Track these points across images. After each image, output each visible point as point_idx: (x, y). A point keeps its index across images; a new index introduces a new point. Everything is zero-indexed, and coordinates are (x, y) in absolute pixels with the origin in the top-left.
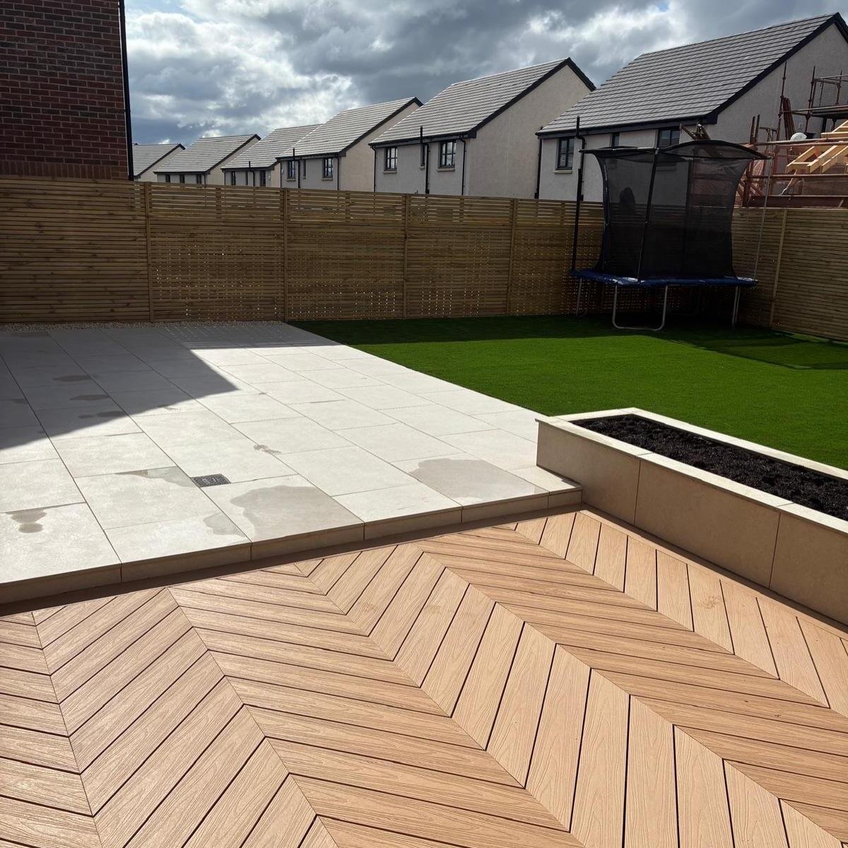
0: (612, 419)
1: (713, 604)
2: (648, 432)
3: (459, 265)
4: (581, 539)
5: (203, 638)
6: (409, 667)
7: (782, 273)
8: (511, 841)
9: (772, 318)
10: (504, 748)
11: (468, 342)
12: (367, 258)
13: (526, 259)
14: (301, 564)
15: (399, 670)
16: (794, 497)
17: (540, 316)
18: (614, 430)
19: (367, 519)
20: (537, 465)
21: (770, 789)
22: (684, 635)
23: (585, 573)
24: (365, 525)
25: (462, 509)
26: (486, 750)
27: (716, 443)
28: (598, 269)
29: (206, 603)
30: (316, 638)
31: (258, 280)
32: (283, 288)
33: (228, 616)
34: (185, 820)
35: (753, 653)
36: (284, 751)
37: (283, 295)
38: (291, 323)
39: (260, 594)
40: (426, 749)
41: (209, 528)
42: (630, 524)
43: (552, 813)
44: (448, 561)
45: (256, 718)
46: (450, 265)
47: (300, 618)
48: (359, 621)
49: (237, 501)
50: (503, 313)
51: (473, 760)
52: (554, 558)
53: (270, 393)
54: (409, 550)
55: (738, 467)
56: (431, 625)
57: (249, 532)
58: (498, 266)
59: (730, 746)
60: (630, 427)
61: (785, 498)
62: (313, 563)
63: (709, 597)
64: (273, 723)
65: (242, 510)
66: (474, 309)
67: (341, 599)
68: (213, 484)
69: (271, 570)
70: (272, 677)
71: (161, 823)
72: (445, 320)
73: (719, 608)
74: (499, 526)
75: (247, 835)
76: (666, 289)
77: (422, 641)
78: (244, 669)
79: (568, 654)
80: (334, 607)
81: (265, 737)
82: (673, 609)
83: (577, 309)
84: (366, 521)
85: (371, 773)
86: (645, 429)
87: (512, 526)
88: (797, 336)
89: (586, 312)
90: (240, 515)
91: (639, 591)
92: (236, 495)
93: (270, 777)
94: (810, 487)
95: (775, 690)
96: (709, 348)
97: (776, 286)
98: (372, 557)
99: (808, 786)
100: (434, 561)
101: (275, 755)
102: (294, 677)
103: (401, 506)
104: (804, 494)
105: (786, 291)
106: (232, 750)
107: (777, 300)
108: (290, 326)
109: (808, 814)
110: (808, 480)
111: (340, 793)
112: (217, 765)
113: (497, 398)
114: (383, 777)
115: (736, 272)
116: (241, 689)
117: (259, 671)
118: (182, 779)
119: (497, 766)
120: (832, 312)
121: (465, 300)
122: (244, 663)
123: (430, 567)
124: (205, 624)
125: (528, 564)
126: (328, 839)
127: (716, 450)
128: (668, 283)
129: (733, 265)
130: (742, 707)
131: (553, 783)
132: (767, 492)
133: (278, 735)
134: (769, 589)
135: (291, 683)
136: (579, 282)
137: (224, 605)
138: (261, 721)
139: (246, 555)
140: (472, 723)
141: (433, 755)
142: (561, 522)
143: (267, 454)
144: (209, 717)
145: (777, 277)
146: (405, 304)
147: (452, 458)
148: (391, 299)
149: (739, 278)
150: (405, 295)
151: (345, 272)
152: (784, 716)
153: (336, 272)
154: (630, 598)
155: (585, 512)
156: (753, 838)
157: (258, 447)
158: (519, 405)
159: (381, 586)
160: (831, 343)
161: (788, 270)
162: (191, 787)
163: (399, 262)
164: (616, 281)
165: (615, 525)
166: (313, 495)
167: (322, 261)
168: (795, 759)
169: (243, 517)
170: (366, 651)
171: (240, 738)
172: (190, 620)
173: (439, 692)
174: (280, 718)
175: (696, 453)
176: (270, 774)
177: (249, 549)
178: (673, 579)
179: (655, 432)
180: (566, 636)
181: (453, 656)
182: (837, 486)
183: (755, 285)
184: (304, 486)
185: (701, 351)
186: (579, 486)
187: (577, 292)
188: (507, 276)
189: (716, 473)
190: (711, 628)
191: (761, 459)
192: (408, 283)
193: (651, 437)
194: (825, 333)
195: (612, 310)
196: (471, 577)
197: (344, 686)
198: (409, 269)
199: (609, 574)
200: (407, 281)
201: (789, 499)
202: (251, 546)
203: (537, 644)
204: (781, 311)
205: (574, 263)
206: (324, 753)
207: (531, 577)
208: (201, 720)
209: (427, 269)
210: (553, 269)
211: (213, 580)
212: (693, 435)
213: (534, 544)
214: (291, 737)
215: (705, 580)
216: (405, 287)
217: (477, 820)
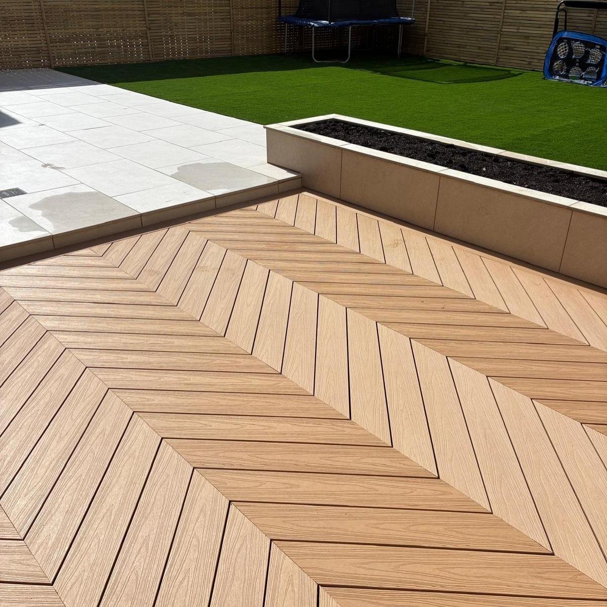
0: (319, 123)
1: (397, 244)
2: (346, 130)
3: (190, 14)
4: (304, 211)
5: (25, 307)
6: (190, 308)
7: (431, 13)
8: (275, 407)
9: (425, 48)
10: (264, 351)
11: (205, 77)
12: (113, 9)
13: (243, 8)
14: (95, 248)
15: (182, 311)
16: (449, 165)
17: (258, 56)
18: (321, 130)
19: (142, 210)
20: (268, 163)
21: (440, 351)
22: (379, 266)
23: (309, 234)
24: (141, 215)
25: (215, 198)
26: (251, 354)
27: (393, 134)
28: (298, 15)
29: (22, 282)
30: (116, 297)
31: (22, 33)
32: (45, 38)
33: (43, 289)
34: (33, 429)
35: (425, 271)
36: (102, 375)
37: (46, 45)
38: (57, 69)
39: (66, 272)
40: (209, 359)
41: (15, 228)
42: (338, 199)
43: (300, 386)
44: (209, 236)
45: (77, 356)
46: (183, 14)
47: (100, 285)
48: (147, 281)
49: (34, 206)
50: (230, 54)
51: (243, 362)
52: (286, 226)
53: (48, 124)
54: (178, 231)
55: (410, 149)
56: (202, 279)
57: (49, 228)
58: (222, 14)
59: (415, 330)
60: (333, 127)
61: (443, 166)
62: (105, 246)
63: (395, 240)
64: (91, 357)
65: (40, 212)
66: (207, 52)
67: (130, 269)
68: (12, 195)
69: (72, 254)
70: (86, 327)
71: (14, 434)
72: (185, 61)
73: (401, 246)
74: (244, 208)
75: (83, 432)
76: (350, 29)
77: (197, 290)
78: (62, 324)
79: (301, 286)
80: (128, 275)
81: (86, 367)
82: (371, 251)
83: (286, 49)
84: (141, 212)
85: (170, 379)
86: (344, 128)
87: (254, 207)
88: (443, 61)
89: (292, 51)
90: (39, 216)
91: (347, 241)
92: (34, 202)
93: (95, 392)
94: (459, 158)
95: (440, 293)
96: (383, 73)
97: (427, 24)
98: (150, 239)
99: (465, 347)
100: (198, 237)
101: (96, 378)
102: (102, 325)
103: (167, 200)
104: (455, 163)
105: (435, 27)
106: (61, 379)
107: (429, 35)
108: (57, 72)
109: (465, 363)
110: (457, 154)
111: (148, 396)
112: (52, 390)
113: (233, 117)
114: (180, 381)
115: (399, 13)
116: (61, 339)
117: (75, 324)
118: (25, 403)
119: (261, 364)
120: (466, 41)
121: (198, 44)
122: (61, 320)
123: (195, 241)
124: (25, 297)
125: (269, 232)
126: (145, 425)
127: (394, 138)
128: (351, 24)
129: (397, 8)
130: (420, 306)
131: (300, 368)
132: (431, 163)
133: (97, 365)
134: (433, 231)
135: (101, 329)
136: (285, 27)
137: (38, 282)
138: (82, 357)
139: (50, 245)
140: (240, 338)
141: (214, 362)
142: (289, 201)
143: (54, 170)
144: (40, 361)
145: (428, 15)
146: (150, 49)
147: (203, 162)
148: (138, 45)
149: (401, 18)
150: (149, 41)
151: (96, 23)
152: (447, 308)
153: (88, 23)
154: (341, 247)
155: (305, 193)
156: (432, 381)
157: (45, 166)
158: (250, 121)
159: (160, 257)
160: (466, 65)
161: (436, 10)
162: (34, 407)
163: (140, 13)
164: (312, 24)
165: (327, 200)
166: (96, 197)
167: (75, 14)
168: (455, 332)
169: (42, 217)
170: (154, 302)
171: (67, 370)
172: (12, 296)
173: (214, 321)
174: (96, 353)
175: (381, 141)
176: (94, 390)
177: (52, 240)
178: (369, 231)
179: (350, 130)
180: (299, 276)
181: (221, 298)
182: (476, 155)
183: (413, 23)
184: (88, 191)
185: (377, 75)
186: (299, 174)
187: (285, 35)
188: (229, 23)
189: (395, 153)
190: (397, 260)
191: (425, 142)
192: (151, 31)
193: (348, 133)
194: (462, 58)
195: (312, 49)
196: (228, 245)
197: (142, 326)
198: (150, 19)
199: (325, 232)
200: (149, 29)
201: (445, 166)
202: (52, 238)
203: (280, 282)
204: (431, 43)
205: (280, 11)
206: (133, 372)
207: (272, 240)
208: (34, 362)
209: (165, 18)
210: (265, 16)
211: (25, 266)
212: (378, 129)
213: (272, 218)
214: (107, 365)
215: (390, 229)
216: (149, 34)
217: (251, 398)
